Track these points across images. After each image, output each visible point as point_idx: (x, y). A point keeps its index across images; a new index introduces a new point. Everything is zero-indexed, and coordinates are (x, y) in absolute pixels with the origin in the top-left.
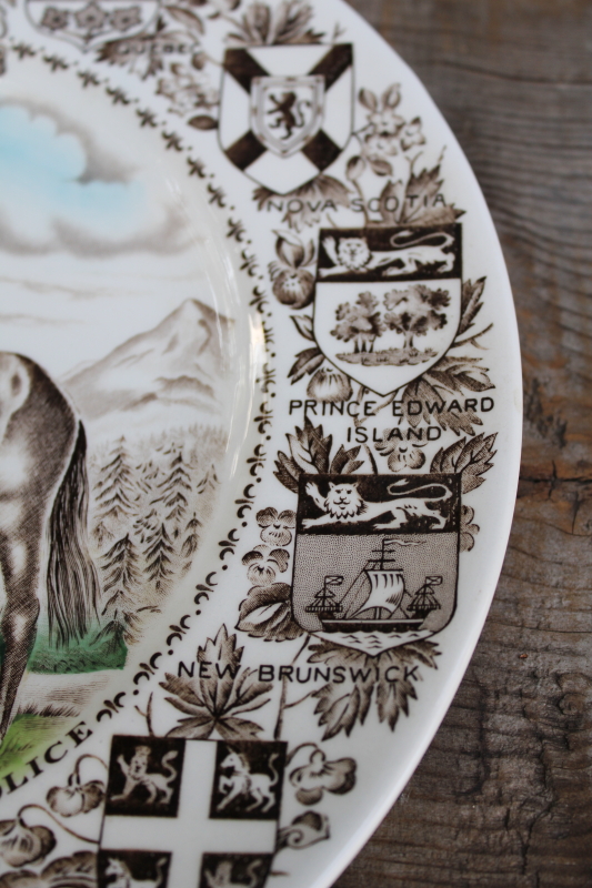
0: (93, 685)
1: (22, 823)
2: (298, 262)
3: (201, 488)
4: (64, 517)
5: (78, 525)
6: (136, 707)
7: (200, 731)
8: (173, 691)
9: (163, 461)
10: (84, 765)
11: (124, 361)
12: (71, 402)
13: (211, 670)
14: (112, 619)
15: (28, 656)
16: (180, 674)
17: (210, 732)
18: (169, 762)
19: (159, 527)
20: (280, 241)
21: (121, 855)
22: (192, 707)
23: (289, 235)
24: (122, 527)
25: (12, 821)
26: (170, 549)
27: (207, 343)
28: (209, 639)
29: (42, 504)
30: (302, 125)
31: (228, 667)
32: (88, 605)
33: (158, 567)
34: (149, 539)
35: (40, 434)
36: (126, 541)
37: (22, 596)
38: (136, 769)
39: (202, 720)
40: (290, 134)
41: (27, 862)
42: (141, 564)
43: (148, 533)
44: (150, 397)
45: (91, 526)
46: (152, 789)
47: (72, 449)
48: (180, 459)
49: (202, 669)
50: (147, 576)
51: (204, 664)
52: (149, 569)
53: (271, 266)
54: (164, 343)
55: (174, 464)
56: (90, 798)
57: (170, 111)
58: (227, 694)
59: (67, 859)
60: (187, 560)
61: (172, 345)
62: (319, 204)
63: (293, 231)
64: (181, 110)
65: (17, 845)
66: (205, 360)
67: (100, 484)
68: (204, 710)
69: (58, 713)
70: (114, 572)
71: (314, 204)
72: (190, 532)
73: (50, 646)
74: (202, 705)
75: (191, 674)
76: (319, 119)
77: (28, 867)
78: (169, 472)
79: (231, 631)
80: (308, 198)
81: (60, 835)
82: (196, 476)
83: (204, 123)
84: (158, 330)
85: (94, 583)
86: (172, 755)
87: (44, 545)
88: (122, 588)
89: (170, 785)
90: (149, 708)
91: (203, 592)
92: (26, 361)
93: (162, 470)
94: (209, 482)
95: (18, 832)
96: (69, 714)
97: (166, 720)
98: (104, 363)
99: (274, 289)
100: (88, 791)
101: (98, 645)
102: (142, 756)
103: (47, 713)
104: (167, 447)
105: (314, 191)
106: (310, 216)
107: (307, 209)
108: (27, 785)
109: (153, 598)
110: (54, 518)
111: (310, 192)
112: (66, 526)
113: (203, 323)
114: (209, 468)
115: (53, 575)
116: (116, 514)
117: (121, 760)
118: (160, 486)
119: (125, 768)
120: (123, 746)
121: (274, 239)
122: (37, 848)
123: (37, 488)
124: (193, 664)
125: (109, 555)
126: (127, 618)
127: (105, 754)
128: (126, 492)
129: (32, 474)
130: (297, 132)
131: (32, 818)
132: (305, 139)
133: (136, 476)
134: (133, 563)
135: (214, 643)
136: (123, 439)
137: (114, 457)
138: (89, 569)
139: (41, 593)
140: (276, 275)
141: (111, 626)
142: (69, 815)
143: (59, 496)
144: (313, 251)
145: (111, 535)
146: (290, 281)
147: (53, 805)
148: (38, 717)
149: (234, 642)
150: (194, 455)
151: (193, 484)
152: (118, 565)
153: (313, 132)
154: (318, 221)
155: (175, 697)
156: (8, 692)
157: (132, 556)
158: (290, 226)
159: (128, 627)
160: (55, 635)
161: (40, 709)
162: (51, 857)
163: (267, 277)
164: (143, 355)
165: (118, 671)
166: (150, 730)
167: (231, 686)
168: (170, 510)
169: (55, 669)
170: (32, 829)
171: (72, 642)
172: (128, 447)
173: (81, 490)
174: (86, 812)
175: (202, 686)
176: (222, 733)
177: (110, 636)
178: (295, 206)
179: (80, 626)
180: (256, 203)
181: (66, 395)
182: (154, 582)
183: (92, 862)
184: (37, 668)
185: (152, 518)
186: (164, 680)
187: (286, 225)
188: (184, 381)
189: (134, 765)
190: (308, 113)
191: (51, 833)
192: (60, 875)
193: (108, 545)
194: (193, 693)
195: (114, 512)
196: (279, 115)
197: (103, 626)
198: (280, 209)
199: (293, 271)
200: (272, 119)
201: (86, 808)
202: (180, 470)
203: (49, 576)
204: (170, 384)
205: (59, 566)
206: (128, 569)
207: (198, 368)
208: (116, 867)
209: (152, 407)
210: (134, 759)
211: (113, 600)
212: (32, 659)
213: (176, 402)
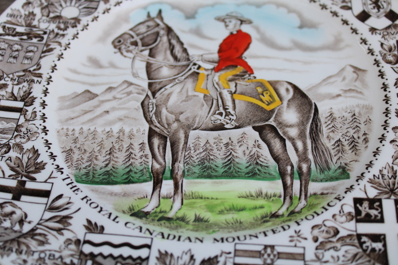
0: (338, 185)
1: (325, 225)
2: (390, 50)
3: (365, 123)
4: (314, 133)
5: (320, 135)
6: (360, 189)
7: (387, 196)
8: (373, 184)
9: (348, 116)
10: (344, 207)
11: (327, 84)
12: (309, 97)
13: (386, 177)
14: (340, 165)
15: (310, 177)
16: (374, 178)
17: (390, 196)
18: (377, 206)
19: (351, 136)
20: (382, 44)
21: (366, 235)
22: (381, 189)
23: (385, 42)
24: (337, 136)
25: (321, 225)
26: (357, 143)
27: (357, 78)
28: (383, 167)
29: (305, 129)
30: (383, 8)
31: (392, 176)
32: (329, 161)
33: (354, 148)
34: (348, 140)
35: (300, 107)
36: (339, 140)
37: (304, 158)
38: (365, 208)
39: (386, 193)
40: (379, 11)
41: (329, 238)
42: (347, 148)
43: (347, 138)
44: (339, 95)
45: (325, 136)
46: (372, 214)
47: (313, 111)
48: (354, 115)
49: (382, 177)
50: (351, 151)
51: (383, 176)
52: (350, 149)
53: (380, 52)
54: (341, 79)
55: (352, 116)
56: (349, 217)
57: (333, 4)
58: (394, 184)
59: (345, 237)
60: (366, 145)
61: (344, 79)
62: (394, 32)
63: (386, 41)
64: (337, 4)
65: (325, 232)
66: (358, 84)
67: (326, 122)
68: (386, 189)
69: (327, 194)
70: (337, 150)
71: (392, 33)
72: (364, 137)
73: (317, 174)
74: (385, 188)
75: (379, 178)
76: (390, 6)
77: (331, 239)
78: (351, 119)
79: (391, 165)
80: (389, 31)
81: (340, 229)
82: (362, 120)
83: (346, 8)
84: (338, 74)
85: (330, 154)
86: (377, 204)
87: (309, 142)
88: (341, 155)
89: (379, 213)
90: (365, 189)
91: (376, 153)
92: (290, 84)
93: (348, 118)
94: (368, 121)
95: (323, 228)
96: (332, 193)
97: (372, 193)
98: (320, 84)
99: (383, 59)
100: (348, 215)
101: (336, 173)
102: (366, 204)
103: (322, 194)
104: (349, 111)
105: (392, 29)
106: (392, 36)
107: (390, 34)
108: (323, 214)
109: (355, 158)
110: (311, 133)
111: (390, 29)
112: (316, 136)
113: (354, 72)
114: (367, 117)
115: (314, 151)
116: (334, 132)
117: (358, 205)
118: (348, 123)
119: (360, 208)
120: (358, 201)
121: (380, 44)
122: (332, 233)
123: (302, 124)
124: (379, 175)
125: (334, 145)
126: (346, 164)
127: (352, 203)
128: (336, 125)
129: (300, 119)
130: (382, 10)
131: (328, 224)
132: (385, 12)
133: (339, 120)
134: (344, 147)
135: (385, 168)
136: (331, 108)
137: (329, 114)
138: (327, 149)
139: (310, 156)
140: (383, 54)
141: (340, 167)
142: (342, 223)
143: (311, 126)
144: (395, 47)
145: (333, 139)
146: (388, 56)
147: (335, 220)
148: (319, 195)
149: (393, 168)
150: (360, 113)
151: (362, 122)
152: (338, 148)
153: (388, 10)
154: (395, 38)
155: (374, 185)
156: (305, 188)
157: (343, 145)
158: (385, 39)
159: (347, 167)
160: (318, 170)
161: (319, 193)
162: (338, 236)
163: (379, 55)
164: (333, 82)
165: (348, 180)
166: (367, 196)
167: (395, 182)
168: (354, 131)
169: (321, 181)
170: (329, 227)
171: (326, 173)
172: (333, 111)
173: (319, 124)
174: (349, 222)
175: (384, 182)
176: (395, 197)
177: (341, 170)
178: (385, 33)
179: (328, 167)
180: (370, 33)
181: (307, 94)
182: (354, 153)
183: (355, 237)
184: (313, 181)
185: (348, 133)
186: (369, 180)
187: (383, 39)
188: (350, 90)
189: (363, 207)
190: (385, 5)
191: (337, 229)
192: (343, 241)
193: (333, 142)
194: (380, 184)
195: (333, 131)
196: (374, 5)
197: (337, 167)
198: (380, 34)
199: (389, 53)
200: (372, 6)
201: (348, 220)
202: (355, 118)
203: (312, 151)
204: (346, 91)
205: (315, 148)
206: (342, 149)
207: (355, 86)
208: (364, 239)
209: (340, 99)
210: (363, 205)
211: (339, 159)
212: (311, 178)
213: (349, 97)
